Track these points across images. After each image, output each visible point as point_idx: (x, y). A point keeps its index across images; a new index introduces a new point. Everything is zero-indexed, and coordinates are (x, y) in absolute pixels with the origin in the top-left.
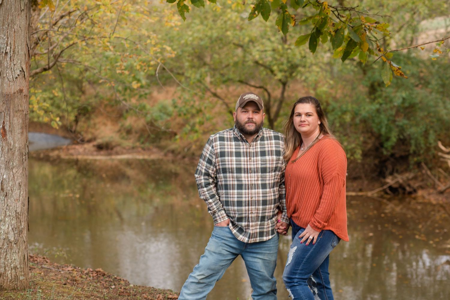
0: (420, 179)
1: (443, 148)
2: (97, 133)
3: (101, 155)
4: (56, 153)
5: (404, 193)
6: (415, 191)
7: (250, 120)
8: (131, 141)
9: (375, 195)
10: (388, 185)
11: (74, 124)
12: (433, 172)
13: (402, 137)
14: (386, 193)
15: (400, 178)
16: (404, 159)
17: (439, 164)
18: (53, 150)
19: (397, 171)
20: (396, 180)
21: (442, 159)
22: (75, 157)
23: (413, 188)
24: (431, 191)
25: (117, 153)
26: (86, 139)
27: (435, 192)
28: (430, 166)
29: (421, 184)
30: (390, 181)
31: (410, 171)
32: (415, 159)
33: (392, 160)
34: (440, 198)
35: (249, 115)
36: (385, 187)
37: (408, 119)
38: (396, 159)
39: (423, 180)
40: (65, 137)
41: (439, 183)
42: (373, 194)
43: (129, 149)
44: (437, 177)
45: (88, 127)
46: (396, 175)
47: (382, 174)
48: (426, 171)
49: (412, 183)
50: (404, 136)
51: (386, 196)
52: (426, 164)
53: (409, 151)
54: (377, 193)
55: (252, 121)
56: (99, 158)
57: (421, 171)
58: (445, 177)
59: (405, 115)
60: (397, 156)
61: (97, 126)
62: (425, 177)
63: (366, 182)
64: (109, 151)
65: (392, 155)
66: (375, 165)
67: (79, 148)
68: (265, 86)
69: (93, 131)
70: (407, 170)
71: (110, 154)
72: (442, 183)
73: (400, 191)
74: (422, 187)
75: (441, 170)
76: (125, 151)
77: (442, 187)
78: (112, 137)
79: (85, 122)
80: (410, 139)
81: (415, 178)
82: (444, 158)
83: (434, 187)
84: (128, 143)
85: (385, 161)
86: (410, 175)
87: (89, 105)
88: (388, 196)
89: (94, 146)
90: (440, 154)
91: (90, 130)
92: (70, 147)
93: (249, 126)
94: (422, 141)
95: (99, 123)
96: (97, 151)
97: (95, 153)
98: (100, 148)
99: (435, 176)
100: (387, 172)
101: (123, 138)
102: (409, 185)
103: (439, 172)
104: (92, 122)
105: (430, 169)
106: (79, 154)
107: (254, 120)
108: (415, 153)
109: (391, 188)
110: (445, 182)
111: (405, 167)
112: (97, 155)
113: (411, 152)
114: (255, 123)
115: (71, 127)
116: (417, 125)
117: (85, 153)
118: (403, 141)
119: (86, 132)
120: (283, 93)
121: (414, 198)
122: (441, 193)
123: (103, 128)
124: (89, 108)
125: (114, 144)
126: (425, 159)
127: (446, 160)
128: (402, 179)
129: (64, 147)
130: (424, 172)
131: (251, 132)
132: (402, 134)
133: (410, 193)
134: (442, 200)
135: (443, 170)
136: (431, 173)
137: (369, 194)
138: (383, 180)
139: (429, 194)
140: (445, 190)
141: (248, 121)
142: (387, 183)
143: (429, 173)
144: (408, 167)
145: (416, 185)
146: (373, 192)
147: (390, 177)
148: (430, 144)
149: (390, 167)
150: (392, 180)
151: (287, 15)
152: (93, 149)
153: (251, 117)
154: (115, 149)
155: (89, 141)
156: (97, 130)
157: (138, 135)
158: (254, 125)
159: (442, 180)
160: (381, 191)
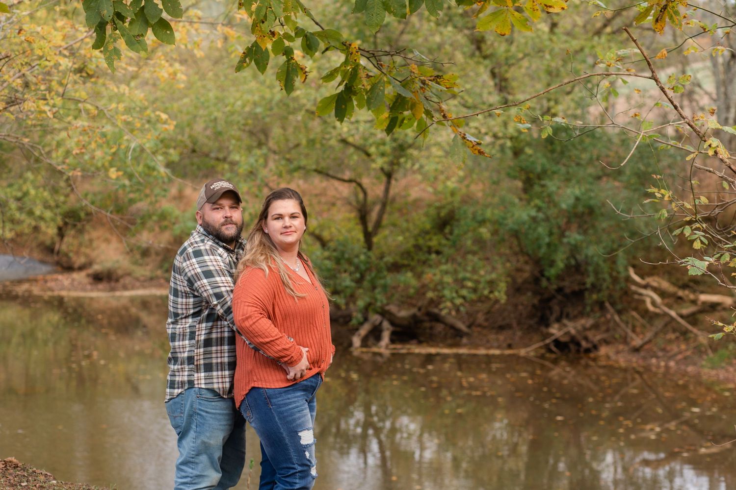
0: (604, 328)
1: (637, 278)
2: (94, 254)
3: (99, 290)
4: (25, 287)
5: (578, 351)
6: (595, 347)
7: (228, 220)
8: (149, 268)
9: (532, 354)
10: (553, 338)
11: (57, 239)
12: (624, 318)
13: (573, 262)
14: (550, 351)
15: (572, 327)
16: (578, 295)
17: (634, 305)
18: (20, 282)
19: (568, 316)
20: (565, 330)
21: (636, 297)
22: (56, 293)
23: (592, 342)
24: (621, 347)
25: (125, 288)
26: (76, 266)
27: (626, 348)
28: (619, 307)
29: (604, 336)
30: (555, 331)
31: (588, 316)
32: (595, 297)
33: (559, 297)
34: (634, 360)
35: (226, 212)
36: (548, 341)
37: (585, 232)
38: (566, 296)
39: (607, 330)
40: (43, 262)
41: (634, 336)
42: (528, 353)
43: (145, 281)
44: (630, 326)
45: (81, 245)
46: (565, 321)
47: (544, 321)
48: (612, 315)
49: (590, 334)
50: (576, 260)
51: (548, 355)
52: (613, 304)
53: (584, 284)
54: (536, 350)
55: (232, 220)
56: (94, 294)
57: (604, 315)
58: (643, 326)
59: (580, 227)
60: (568, 291)
61: (95, 244)
62: (611, 324)
63: (519, 333)
64: (113, 284)
65: (560, 290)
66: (534, 306)
67: (65, 279)
68: (358, 180)
69: (88, 251)
70: (582, 314)
71: (113, 289)
72: (637, 335)
73: (572, 347)
74: (606, 342)
75: (634, 314)
76: (138, 284)
77: (637, 342)
78: (118, 262)
79: (74, 237)
80: (587, 264)
81: (596, 326)
82: (641, 294)
83: (625, 340)
84: (142, 272)
85: (550, 299)
86: (588, 322)
87: (82, 208)
88: (553, 356)
89: (88, 275)
90: (634, 288)
91: (83, 249)
92: (49, 277)
93: (227, 228)
94: (605, 267)
95: (98, 238)
96: (91, 284)
97: (89, 287)
98: (97, 278)
99: (627, 323)
100: (553, 318)
101: (135, 263)
102: (586, 339)
103: (633, 317)
104: (86, 237)
105: (620, 312)
106: (63, 288)
107: (233, 219)
108: (595, 288)
109: (557, 342)
110: (643, 333)
111: (580, 308)
112: (92, 290)
113: (588, 286)
114: (236, 224)
115: (53, 243)
116: (598, 242)
117: (72, 287)
118: (576, 268)
119: (77, 253)
120: (387, 190)
121: (595, 360)
122: (636, 350)
123: (103, 246)
124: (82, 215)
125: (120, 272)
126: (610, 296)
127: (644, 298)
128: (575, 328)
129: (40, 277)
130: (609, 316)
131: (232, 237)
132: (574, 257)
133: (588, 351)
134: (637, 362)
135: (639, 313)
136: (621, 319)
137: (523, 352)
138: (543, 329)
139: (618, 352)
140: (641, 346)
141: (226, 221)
142: (552, 335)
143: (617, 318)
144: (584, 308)
145: (596, 337)
146: (529, 349)
147: (556, 326)
148: (618, 273)
149: (556, 309)
150: (560, 329)
151: (293, 65)
152: (86, 280)
153: (229, 215)
154: (122, 281)
155: (81, 268)
156: (94, 249)
157: (159, 258)
158: (234, 226)
159: (638, 330)
160: (541, 347)
